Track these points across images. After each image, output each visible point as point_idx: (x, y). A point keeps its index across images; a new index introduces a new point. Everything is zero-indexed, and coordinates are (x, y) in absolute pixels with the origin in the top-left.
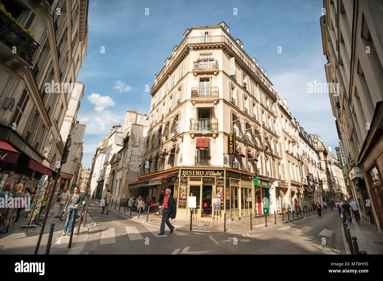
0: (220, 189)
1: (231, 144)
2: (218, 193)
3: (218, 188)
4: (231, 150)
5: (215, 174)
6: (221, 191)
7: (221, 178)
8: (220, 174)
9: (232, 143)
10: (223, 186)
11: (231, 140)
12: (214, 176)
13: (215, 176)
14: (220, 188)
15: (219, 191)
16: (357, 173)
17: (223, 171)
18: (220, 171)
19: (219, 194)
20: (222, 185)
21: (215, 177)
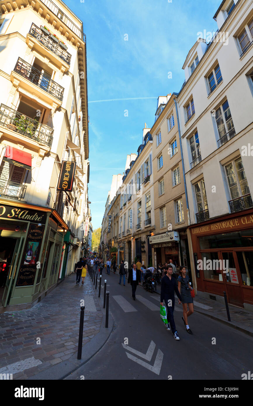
0: (34, 245)
1: (67, 176)
2: (28, 252)
3: (30, 243)
4: (66, 184)
5: (29, 217)
6: (35, 249)
7: (40, 225)
8: (38, 219)
9: (68, 174)
10: (40, 241)
11: (68, 170)
12: (26, 220)
13: (28, 220)
14: (33, 242)
15: (31, 249)
16: (175, 236)
17: (45, 213)
18: (40, 213)
19: (30, 255)
20: (39, 238)
21: (29, 222)
